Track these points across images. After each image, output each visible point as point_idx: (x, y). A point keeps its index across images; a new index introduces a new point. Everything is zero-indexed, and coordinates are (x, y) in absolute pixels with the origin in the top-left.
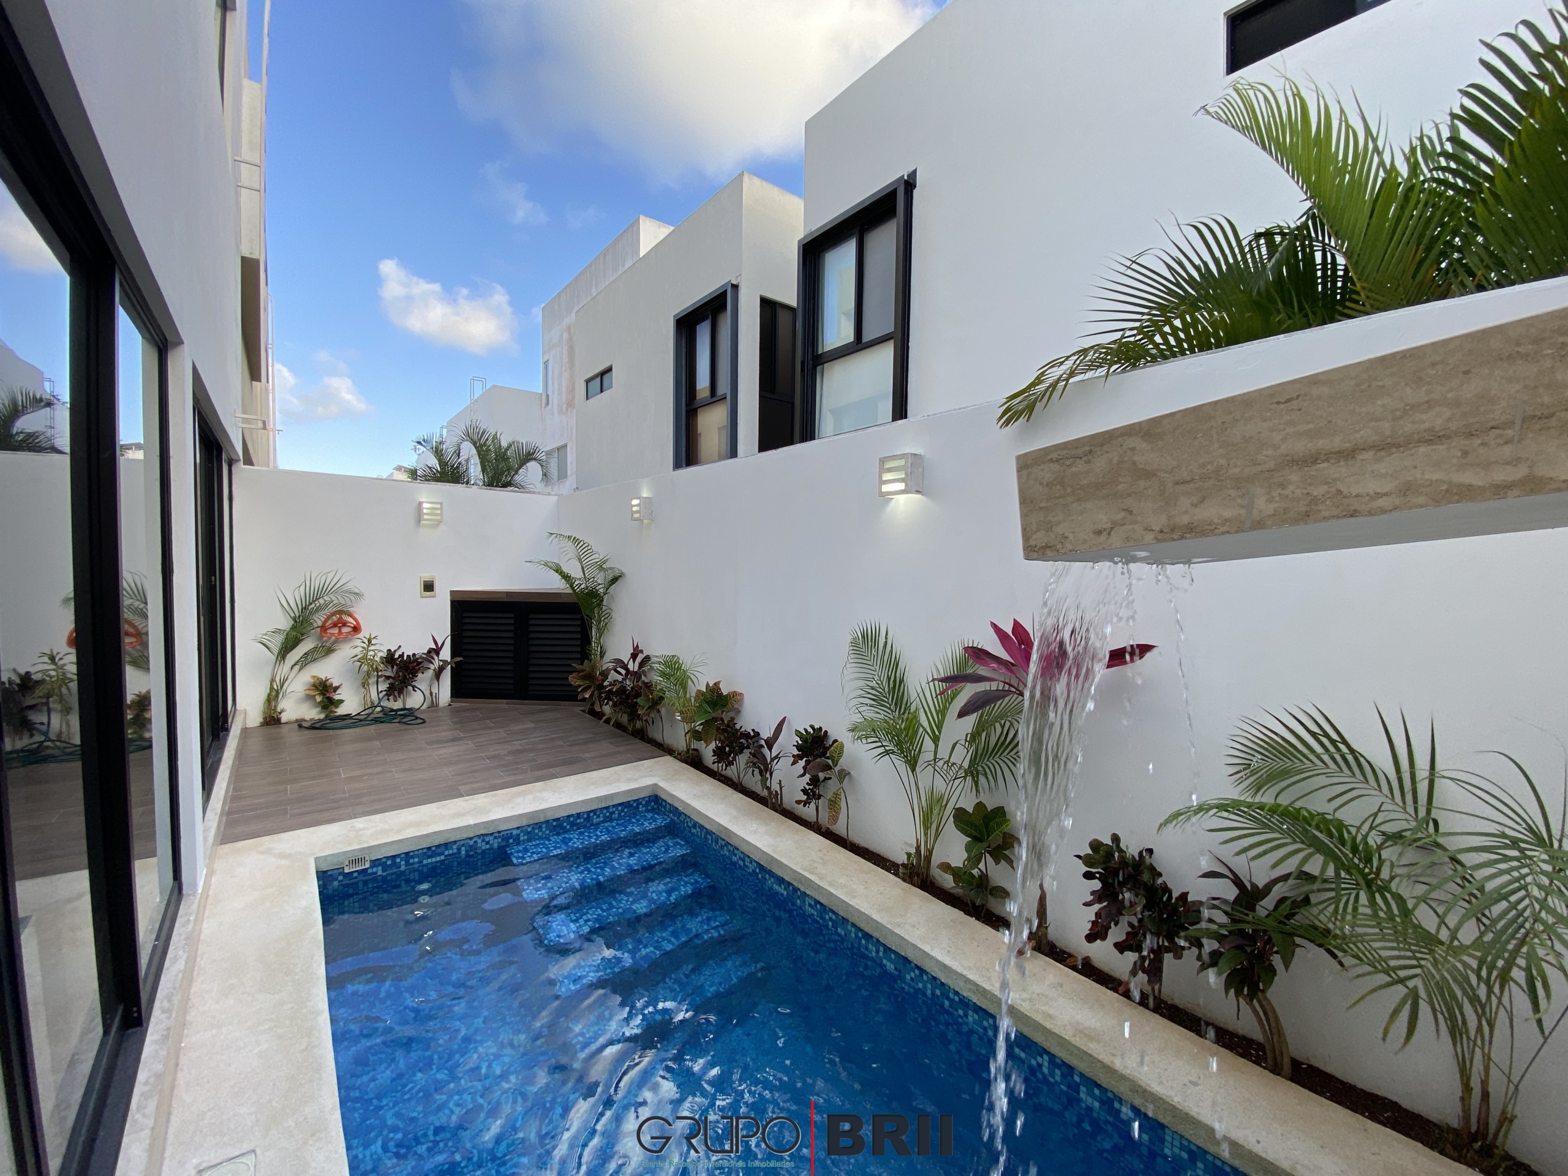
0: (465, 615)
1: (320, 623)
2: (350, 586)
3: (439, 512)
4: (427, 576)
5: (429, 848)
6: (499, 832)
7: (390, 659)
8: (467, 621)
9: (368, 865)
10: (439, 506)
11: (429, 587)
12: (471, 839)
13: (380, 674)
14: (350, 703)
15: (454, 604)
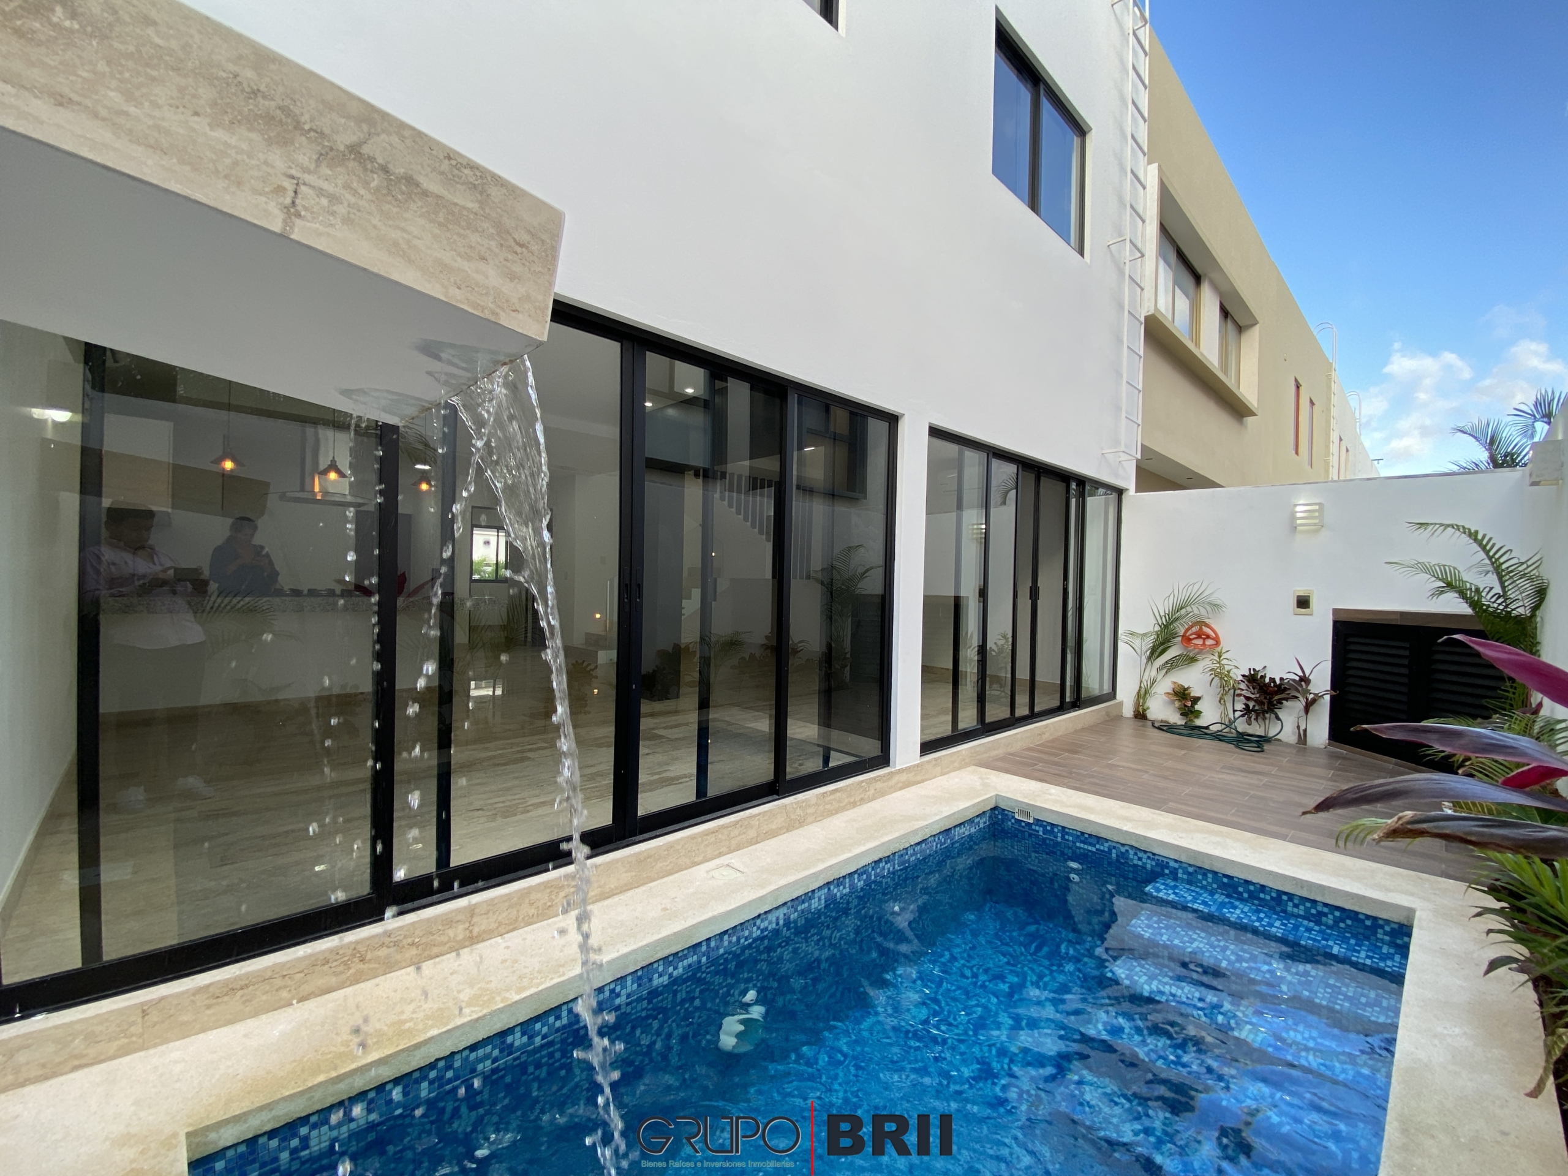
0: (1351, 640)
1: (1181, 633)
2: (1212, 598)
3: (1317, 514)
4: (1302, 591)
5: (1083, 833)
6: (1154, 854)
7: (1253, 679)
8: (1353, 647)
9: (1031, 821)
10: (1317, 507)
11: (1303, 603)
12: (1123, 845)
13: (1238, 692)
14: (1209, 714)
15: (1336, 624)
